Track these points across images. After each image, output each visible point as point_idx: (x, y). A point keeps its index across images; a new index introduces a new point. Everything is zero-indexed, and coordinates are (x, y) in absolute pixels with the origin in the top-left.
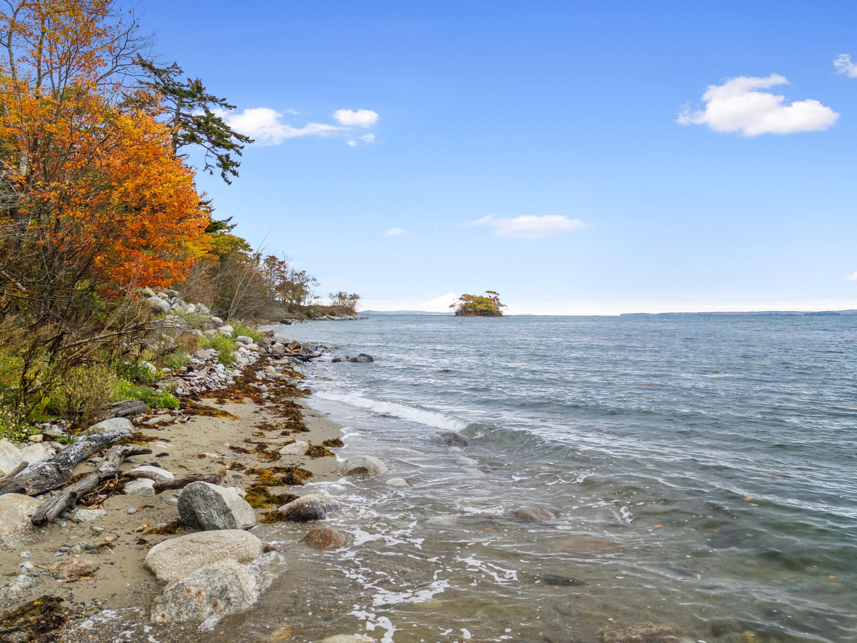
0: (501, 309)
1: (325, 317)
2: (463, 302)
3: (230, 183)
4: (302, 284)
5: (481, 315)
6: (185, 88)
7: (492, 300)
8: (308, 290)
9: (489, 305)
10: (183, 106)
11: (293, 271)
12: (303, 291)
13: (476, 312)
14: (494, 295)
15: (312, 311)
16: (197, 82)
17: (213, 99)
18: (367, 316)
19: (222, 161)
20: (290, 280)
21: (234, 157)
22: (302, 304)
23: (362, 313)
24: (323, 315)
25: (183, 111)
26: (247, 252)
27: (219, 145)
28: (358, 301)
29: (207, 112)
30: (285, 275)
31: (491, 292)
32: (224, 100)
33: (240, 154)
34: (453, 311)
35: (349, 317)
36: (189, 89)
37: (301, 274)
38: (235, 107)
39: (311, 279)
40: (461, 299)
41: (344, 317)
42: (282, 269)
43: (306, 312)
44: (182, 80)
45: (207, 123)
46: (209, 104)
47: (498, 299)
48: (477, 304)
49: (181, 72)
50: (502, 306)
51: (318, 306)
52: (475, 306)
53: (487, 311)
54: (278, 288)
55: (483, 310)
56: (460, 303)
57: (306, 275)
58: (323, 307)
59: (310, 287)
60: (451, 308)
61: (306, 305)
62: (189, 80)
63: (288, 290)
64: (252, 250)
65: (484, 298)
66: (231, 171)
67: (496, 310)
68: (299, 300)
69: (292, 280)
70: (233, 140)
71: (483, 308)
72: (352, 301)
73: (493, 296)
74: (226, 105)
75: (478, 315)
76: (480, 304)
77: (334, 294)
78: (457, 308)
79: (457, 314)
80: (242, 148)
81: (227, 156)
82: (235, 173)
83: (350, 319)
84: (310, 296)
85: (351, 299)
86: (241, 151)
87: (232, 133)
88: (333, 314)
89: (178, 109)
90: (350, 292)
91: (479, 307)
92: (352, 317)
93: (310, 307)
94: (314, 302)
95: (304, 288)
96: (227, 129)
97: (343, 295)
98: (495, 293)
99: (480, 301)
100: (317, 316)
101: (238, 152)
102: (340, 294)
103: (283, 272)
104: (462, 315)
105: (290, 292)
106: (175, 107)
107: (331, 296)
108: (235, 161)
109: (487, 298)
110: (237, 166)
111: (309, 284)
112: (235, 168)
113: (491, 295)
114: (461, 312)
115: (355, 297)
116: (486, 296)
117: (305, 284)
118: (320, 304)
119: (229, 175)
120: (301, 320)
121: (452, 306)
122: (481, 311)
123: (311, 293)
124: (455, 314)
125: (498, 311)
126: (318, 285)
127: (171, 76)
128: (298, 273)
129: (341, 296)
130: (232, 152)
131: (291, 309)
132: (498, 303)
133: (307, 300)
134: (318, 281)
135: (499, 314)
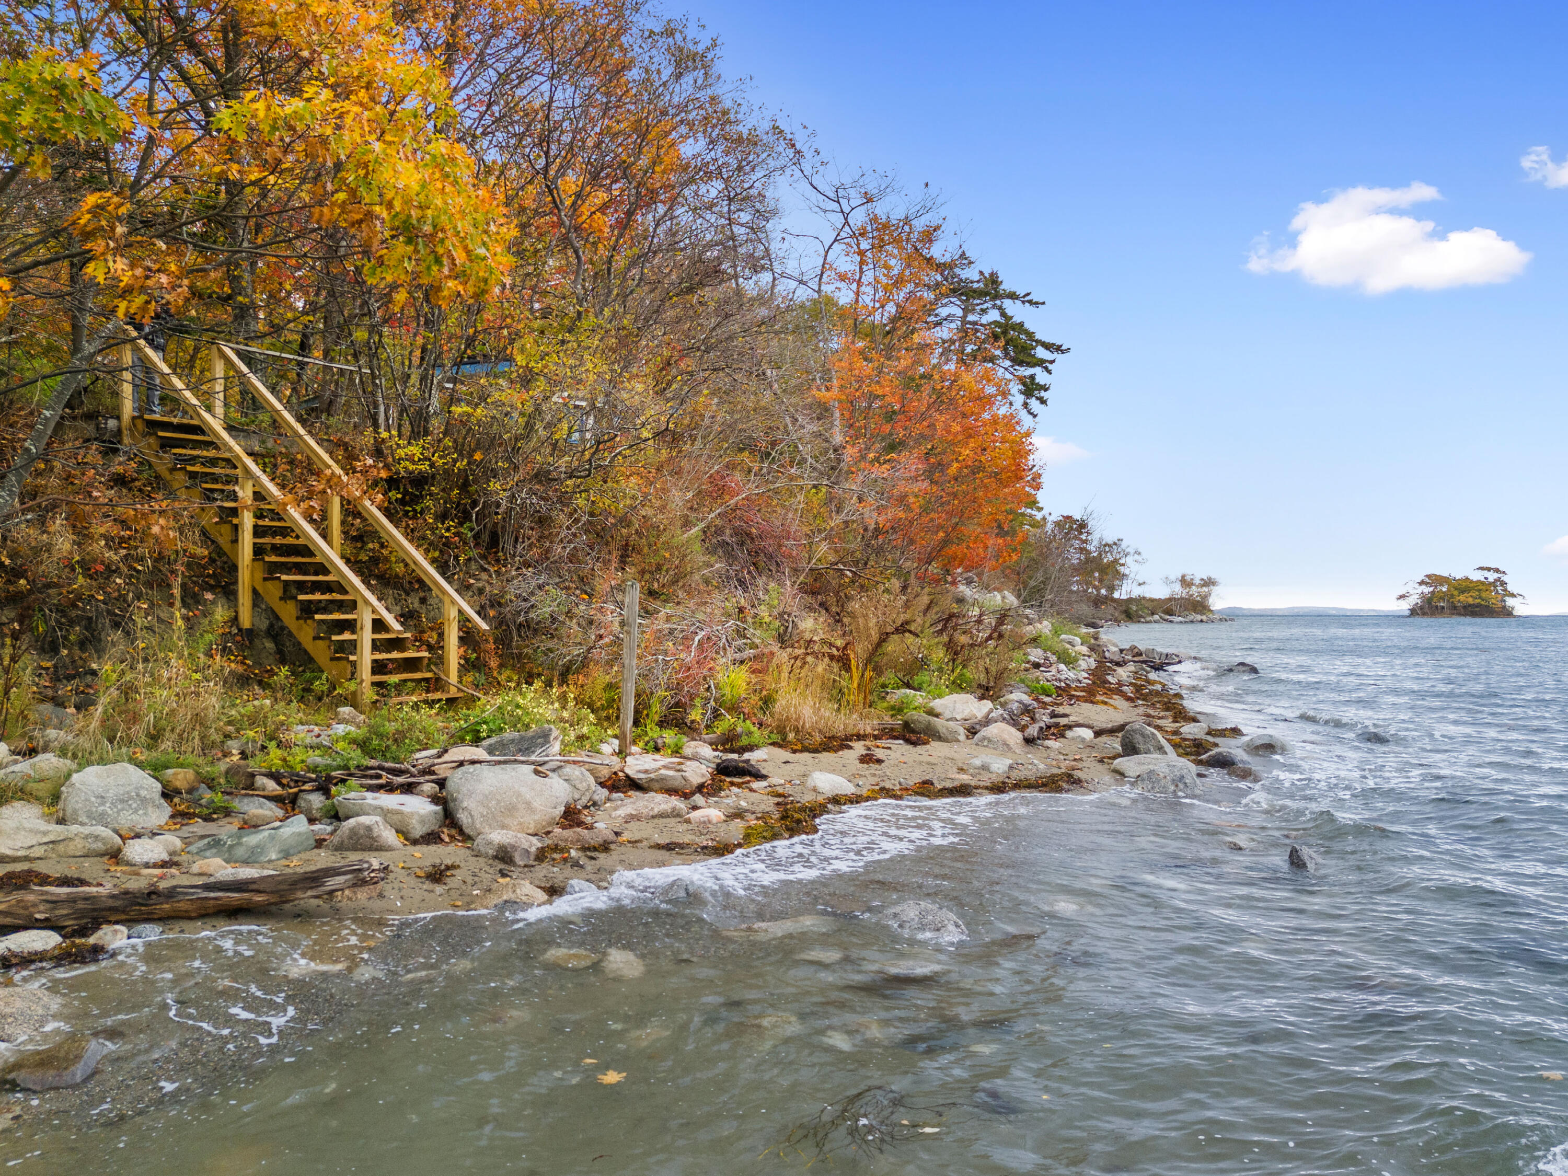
0: (1510, 602)
1: (1156, 617)
2: (1427, 590)
3: (1035, 416)
4: (1116, 561)
5: (1465, 615)
6: (975, 285)
7: (1490, 584)
8: (1127, 572)
9: (1484, 595)
10: (973, 311)
11: (1101, 539)
12: (1118, 572)
13: (1455, 608)
14: (1496, 576)
15: (1134, 608)
16: (992, 274)
17: (1013, 296)
18: (1230, 617)
19: (1024, 384)
20: (1095, 554)
21: (1041, 377)
22: (1116, 595)
23: (1219, 611)
24: (1153, 614)
25: (971, 318)
26: (1034, 513)
27: (1021, 363)
28: (1215, 590)
29: (1003, 314)
30: (1088, 547)
31: (1489, 569)
32: (1028, 294)
33: (1049, 372)
34: (1404, 607)
35: (1199, 617)
36: (981, 285)
37: (1115, 544)
38: (1043, 303)
39: (1132, 552)
40: (1422, 583)
41: (1191, 618)
42: (1084, 537)
43: (1124, 608)
44: (970, 274)
45: (1005, 333)
46: (1007, 303)
47: (1503, 584)
48: (1456, 593)
49: (971, 263)
50: (1513, 595)
51: (1144, 598)
52: (1452, 596)
53: (1479, 605)
54: (1076, 570)
55: (1470, 605)
56: (1420, 591)
57: (1124, 545)
58: (1152, 600)
59: (1130, 566)
60: (1401, 601)
61: (1124, 597)
62: (981, 273)
63: (1092, 572)
64: (1042, 509)
65: (1472, 581)
66: (1037, 398)
67: (1500, 604)
68: (1111, 589)
69: (1100, 554)
70: (1041, 353)
71: (1470, 601)
72: (1205, 589)
73: (1492, 577)
74: (1030, 302)
75: (1460, 614)
76: (1463, 592)
77: (1173, 578)
78: (1414, 600)
79: (1413, 612)
80: (1052, 362)
81: (1032, 377)
82: (1043, 401)
83: (1202, 621)
84: (1130, 582)
85: (1203, 586)
86: (1050, 367)
87: (1039, 342)
88: (1171, 614)
89: (965, 316)
90: (1198, 573)
91: (1462, 598)
92: (1204, 618)
93: (1130, 600)
94: (1137, 592)
95: (1121, 569)
96: (1030, 335)
97: (1188, 578)
98: (1497, 570)
99: (1465, 586)
100: (1142, 617)
101: (1046, 369)
102: (1183, 576)
103: (1086, 541)
104: (1424, 614)
105: (1097, 575)
106: (960, 313)
107: (1167, 582)
108: (1042, 383)
109: (1479, 581)
110: (1046, 390)
111: (1129, 560)
112: (1043, 394)
113: (1486, 574)
114: (1421, 608)
115: (1208, 582)
116: (1477, 576)
117: (1121, 561)
118: (1148, 595)
119: (1034, 404)
120: (1117, 621)
121: (1402, 597)
122: (1465, 607)
123: (1132, 576)
124: (1407, 613)
125: (1504, 607)
126: (1144, 562)
127: (957, 271)
128: (1110, 542)
129: (1185, 582)
130: (1037, 371)
131: (1098, 602)
132: (1505, 590)
133: (1124, 588)
134: (1144, 555)
135: (1507, 613)
